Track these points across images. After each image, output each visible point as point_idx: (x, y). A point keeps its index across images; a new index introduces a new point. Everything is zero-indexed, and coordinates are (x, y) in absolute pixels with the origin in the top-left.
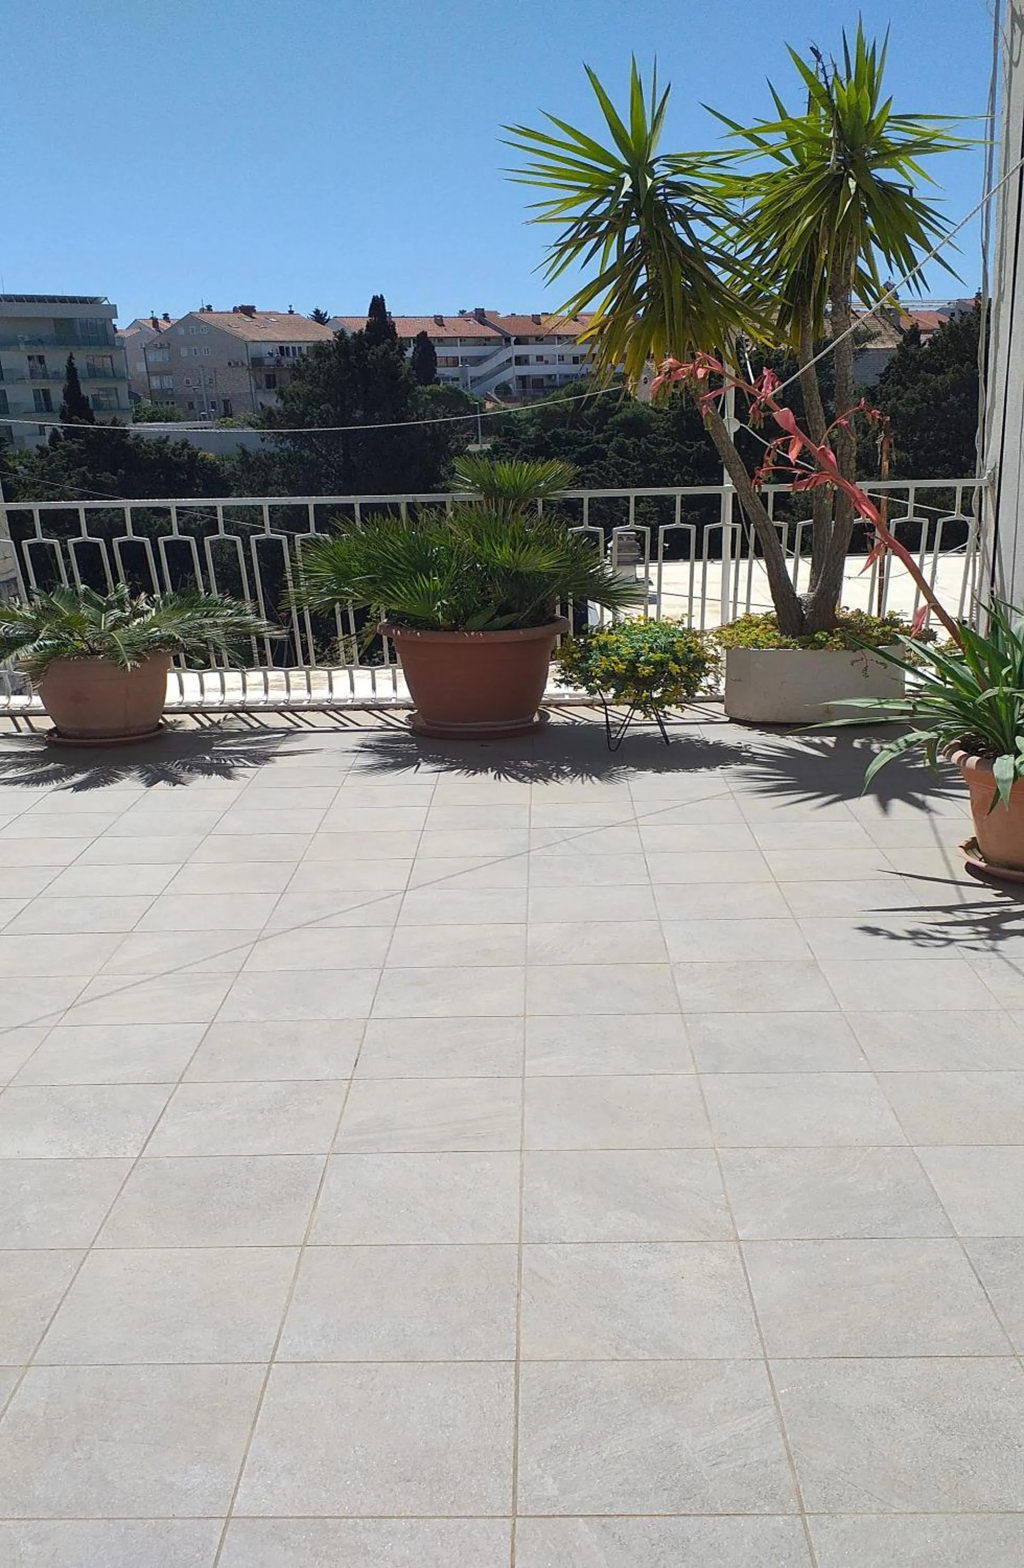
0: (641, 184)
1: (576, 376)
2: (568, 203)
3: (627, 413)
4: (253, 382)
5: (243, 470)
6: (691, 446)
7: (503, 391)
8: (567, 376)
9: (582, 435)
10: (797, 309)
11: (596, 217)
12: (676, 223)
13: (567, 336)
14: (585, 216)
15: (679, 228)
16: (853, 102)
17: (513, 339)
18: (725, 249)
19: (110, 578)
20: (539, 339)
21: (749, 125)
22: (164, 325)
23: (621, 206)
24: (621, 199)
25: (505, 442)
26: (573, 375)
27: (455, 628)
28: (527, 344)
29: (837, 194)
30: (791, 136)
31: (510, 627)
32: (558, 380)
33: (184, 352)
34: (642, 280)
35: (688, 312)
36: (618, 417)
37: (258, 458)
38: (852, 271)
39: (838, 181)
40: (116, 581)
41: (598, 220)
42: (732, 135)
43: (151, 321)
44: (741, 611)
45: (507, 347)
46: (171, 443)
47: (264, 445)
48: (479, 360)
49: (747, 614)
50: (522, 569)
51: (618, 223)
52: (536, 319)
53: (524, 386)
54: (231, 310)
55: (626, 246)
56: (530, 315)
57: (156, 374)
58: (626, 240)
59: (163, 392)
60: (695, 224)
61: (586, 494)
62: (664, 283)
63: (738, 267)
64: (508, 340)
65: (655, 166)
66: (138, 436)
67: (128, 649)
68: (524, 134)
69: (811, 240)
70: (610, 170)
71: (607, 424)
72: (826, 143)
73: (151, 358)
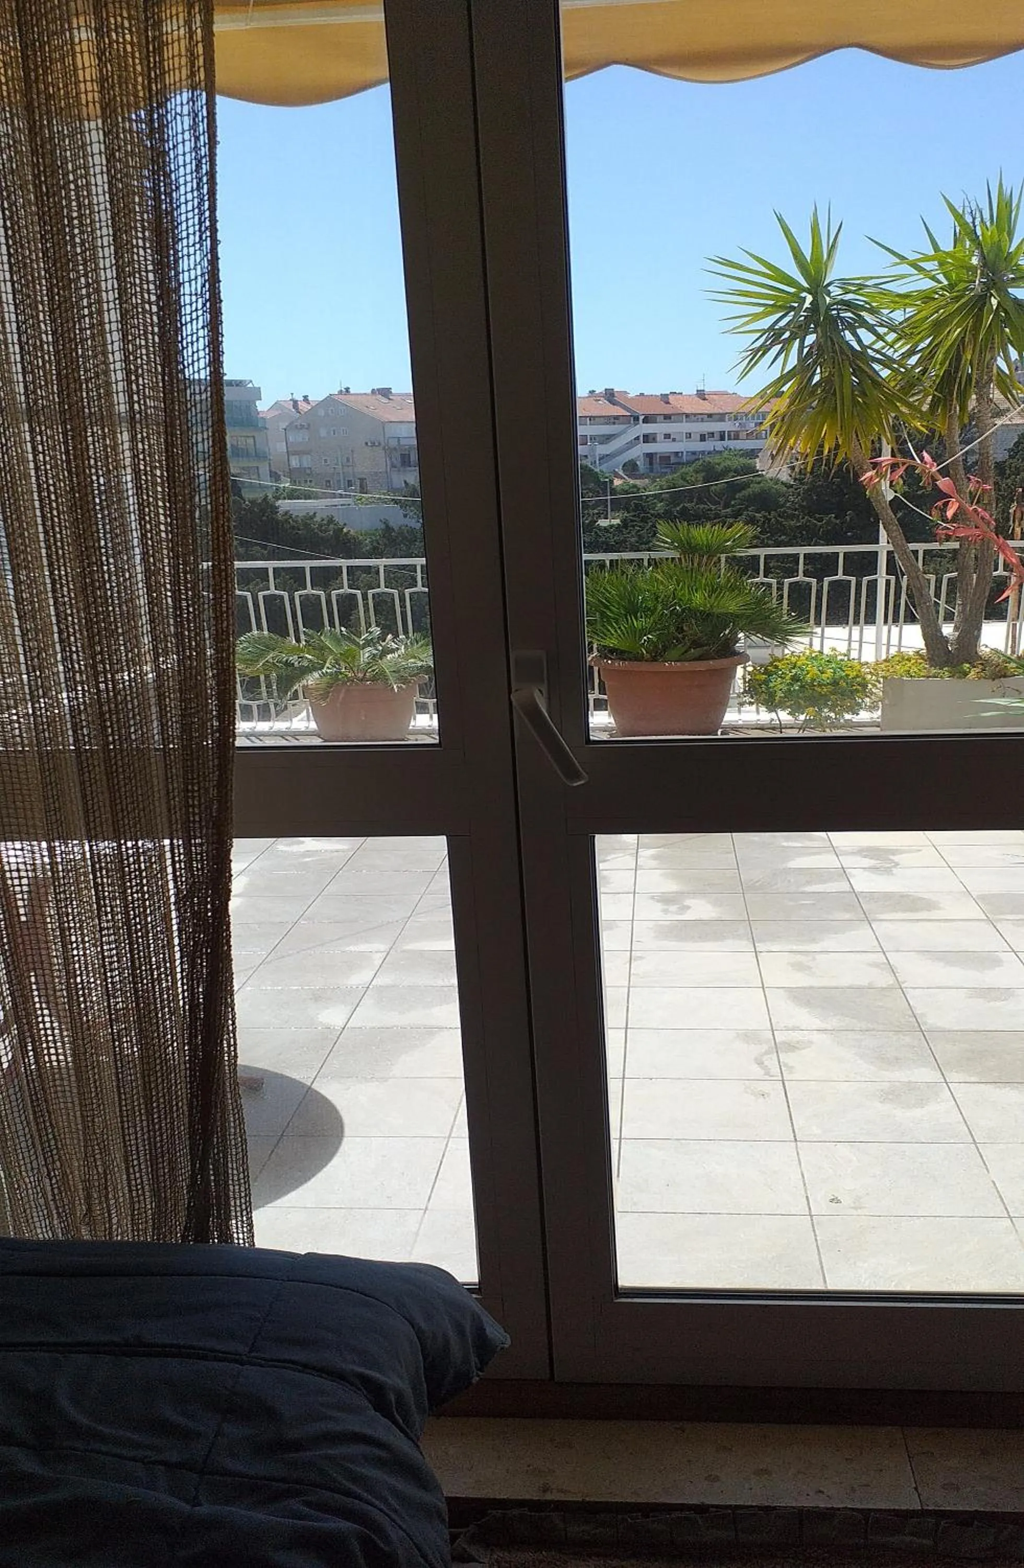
0: (820, 302)
1: (703, 452)
2: (756, 317)
3: (755, 488)
4: (388, 462)
5: (385, 545)
6: (820, 520)
7: (631, 468)
8: (694, 453)
9: (710, 510)
10: (945, 400)
11: (781, 328)
12: (847, 332)
13: (695, 415)
14: (771, 328)
15: (848, 335)
16: (996, 239)
17: (641, 418)
18: (884, 351)
19: (363, 623)
20: (667, 417)
21: (912, 257)
22: (304, 407)
23: (802, 318)
24: (802, 313)
25: (634, 516)
26: (700, 452)
27: (654, 659)
28: (655, 422)
29: (981, 310)
30: (941, 264)
31: (700, 658)
32: (684, 457)
33: (323, 432)
34: (817, 378)
35: (855, 403)
36: (745, 493)
37: (401, 533)
38: (995, 371)
39: (982, 300)
40: (369, 625)
41: (783, 330)
42: (898, 264)
43: (292, 403)
44: (893, 651)
45: (636, 425)
46: (318, 519)
47: (407, 521)
48: (607, 438)
49: (899, 651)
50: (716, 611)
51: (800, 331)
52: (665, 398)
53: (651, 463)
54: (369, 391)
55: (806, 350)
56: (658, 394)
57: (296, 453)
58: (806, 344)
59: (301, 470)
60: (862, 332)
61: (762, 552)
62: (836, 379)
63: (895, 366)
64: (636, 419)
65: (831, 288)
66: (286, 513)
67: (394, 674)
68: (727, 265)
69: (960, 345)
70: (792, 290)
71: (735, 499)
72: (973, 269)
73: (291, 439)
